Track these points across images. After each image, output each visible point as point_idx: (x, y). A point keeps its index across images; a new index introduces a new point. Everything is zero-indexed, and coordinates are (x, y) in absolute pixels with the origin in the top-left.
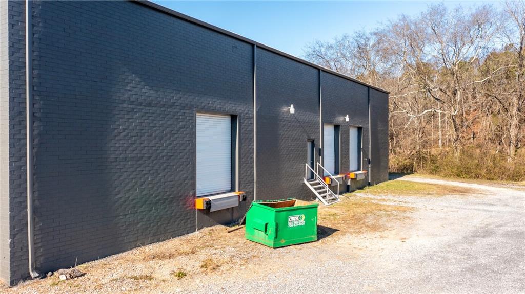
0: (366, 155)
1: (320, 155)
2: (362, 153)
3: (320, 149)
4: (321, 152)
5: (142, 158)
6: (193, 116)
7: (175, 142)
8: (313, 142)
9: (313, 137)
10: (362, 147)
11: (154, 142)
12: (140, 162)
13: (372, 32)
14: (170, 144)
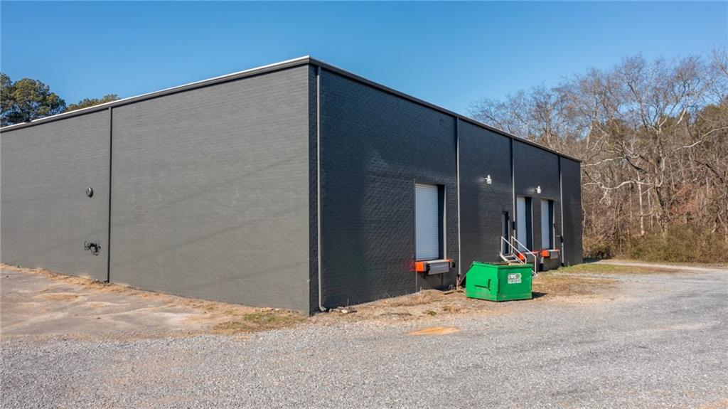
0: (558, 232)
1: (514, 229)
2: (554, 230)
3: (514, 223)
4: (514, 226)
5: (380, 222)
6: (413, 186)
7: (401, 209)
8: (507, 214)
9: (507, 209)
10: (554, 222)
11: (388, 208)
12: (380, 225)
13: (554, 87)
14: (398, 210)
